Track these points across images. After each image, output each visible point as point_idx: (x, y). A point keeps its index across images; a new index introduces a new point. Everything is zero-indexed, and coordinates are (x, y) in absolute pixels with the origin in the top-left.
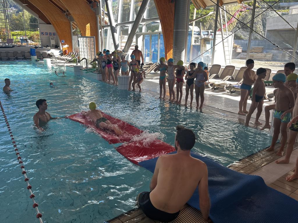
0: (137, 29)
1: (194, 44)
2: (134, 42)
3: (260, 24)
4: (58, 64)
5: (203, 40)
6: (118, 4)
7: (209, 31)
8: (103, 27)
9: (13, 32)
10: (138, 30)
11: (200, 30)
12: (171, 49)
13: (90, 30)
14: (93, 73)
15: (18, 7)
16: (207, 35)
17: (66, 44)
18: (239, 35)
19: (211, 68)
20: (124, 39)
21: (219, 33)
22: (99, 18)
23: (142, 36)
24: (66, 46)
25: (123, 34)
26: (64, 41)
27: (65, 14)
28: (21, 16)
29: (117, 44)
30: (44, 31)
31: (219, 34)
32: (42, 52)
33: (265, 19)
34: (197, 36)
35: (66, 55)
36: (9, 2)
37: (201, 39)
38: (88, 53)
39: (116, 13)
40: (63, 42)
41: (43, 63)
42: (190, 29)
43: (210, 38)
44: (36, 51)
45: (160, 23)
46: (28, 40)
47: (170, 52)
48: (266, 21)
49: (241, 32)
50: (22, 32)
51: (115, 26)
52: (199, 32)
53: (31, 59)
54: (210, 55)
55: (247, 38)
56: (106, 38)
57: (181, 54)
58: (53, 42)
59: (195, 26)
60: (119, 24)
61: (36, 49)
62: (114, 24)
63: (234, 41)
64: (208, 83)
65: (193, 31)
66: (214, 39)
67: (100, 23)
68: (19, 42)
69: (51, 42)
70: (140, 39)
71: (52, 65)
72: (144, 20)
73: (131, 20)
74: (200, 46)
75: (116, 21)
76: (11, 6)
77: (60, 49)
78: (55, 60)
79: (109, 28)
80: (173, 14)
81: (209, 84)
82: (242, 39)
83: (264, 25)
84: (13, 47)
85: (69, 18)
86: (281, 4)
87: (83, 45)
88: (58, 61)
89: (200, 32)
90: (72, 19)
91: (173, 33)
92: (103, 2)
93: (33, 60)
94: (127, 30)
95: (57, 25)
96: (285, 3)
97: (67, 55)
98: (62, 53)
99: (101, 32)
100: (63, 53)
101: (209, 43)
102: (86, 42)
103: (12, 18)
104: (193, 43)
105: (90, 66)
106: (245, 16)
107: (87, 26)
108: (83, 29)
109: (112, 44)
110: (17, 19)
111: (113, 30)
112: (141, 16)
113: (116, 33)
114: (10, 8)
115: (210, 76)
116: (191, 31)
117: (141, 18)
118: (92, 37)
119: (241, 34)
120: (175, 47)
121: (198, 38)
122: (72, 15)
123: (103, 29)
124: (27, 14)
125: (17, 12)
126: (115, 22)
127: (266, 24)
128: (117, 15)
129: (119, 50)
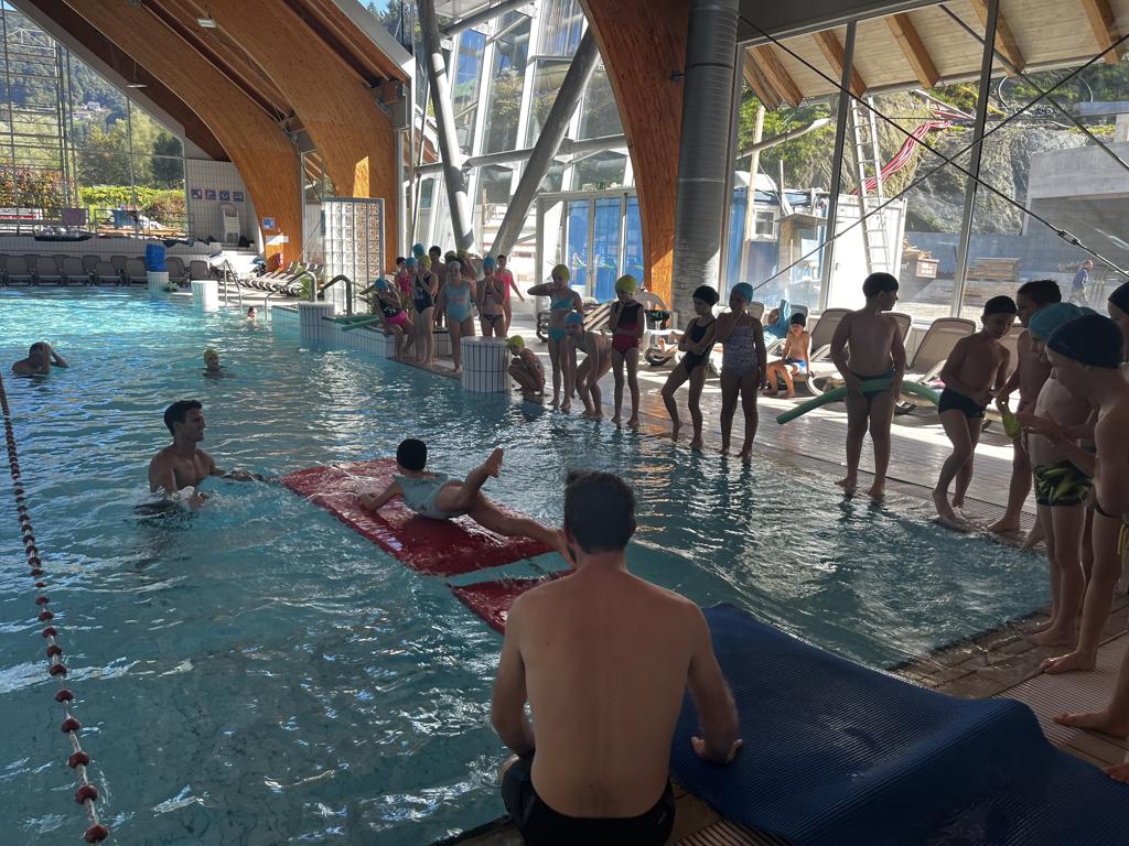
0: (541, 176)
1: (757, 235)
2: (532, 229)
3: (1006, 179)
4: (244, 302)
5: (788, 225)
6: (476, 91)
7: (814, 192)
8: (419, 171)
9: (89, 190)
10: (544, 183)
11: (779, 186)
12: (667, 251)
13: (368, 181)
14: (371, 330)
15: (114, 103)
16: (805, 205)
17: (278, 234)
18: (925, 218)
19: (819, 321)
20: (494, 216)
21: (850, 199)
22: (406, 140)
23: (559, 206)
24: (279, 240)
25: (490, 199)
26: (272, 224)
27: (283, 124)
28: (121, 135)
29: (466, 231)
30: (203, 186)
31: (852, 203)
32: (188, 259)
33: (1024, 158)
34: (765, 208)
35: (276, 273)
36: (82, 85)
37: (783, 220)
38: (357, 258)
39: (469, 123)
40: (267, 227)
41: (191, 297)
42: (742, 182)
43: (814, 215)
44: (166, 256)
45: (629, 159)
46: (141, 217)
47: (661, 260)
48: (1027, 166)
49: (931, 205)
50: (122, 188)
51: (460, 168)
52: (773, 192)
53: (146, 282)
54: (814, 278)
55: (955, 227)
56: (426, 215)
57: (704, 267)
58: (232, 226)
59: (760, 172)
60: (479, 161)
61: (168, 250)
62: (458, 160)
63: (905, 237)
64: (808, 376)
65: (753, 188)
66: (831, 221)
67: (408, 157)
68: (107, 222)
69: (226, 225)
70: (554, 215)
71: (223, 304)
72: (569, 146)
73: (520, 146)
74: (777, 244)
75: (468, 149)
76: (87, 98)
77: (256, 251)
78: (235, 289)
79: (439, 176)
80: (679, 122)
81: (811, 380)
82: (936, 230)
83: (1021, 181)
84: (85, 237)
85: (295, 137)
86: (1083, 105)
87: (341, 230)
88: (245, 292)
89: (779, 193)
90: (306, 144)
91: (674, 190)
92: (422, 83)
93: (154, 289)
94: (508, 182)
95: (249, 164)
96: (1098, 105)
97: (280, 273)
98: (264, 266)
99: (409, 190)
100: (268, 266)
101: (811, 236)
102: (351, 220)
103: (90, 139)
104: (751, 234)
105: (361, 308)
106: (947, 146)
107: (358, 165)
108: (344, 178)
109: (449, 235)
110: (106, 143)
111: (455, 183)
112: (558, 131)
113: (466, 193)
114: (86, 104)
115: (813, 351)
116: (746, 190)
117: (558, 139)
118: (371, 201)
119: (932, 210)
120: (684, 242)
121: (768, 216)
122: (308, 127)
123: (416, 180)
124: (145, 127)
125: (110, 120)
126: (464, 153)
127: (1026, 177)
128: (470, 130)
129: (472, 255)
